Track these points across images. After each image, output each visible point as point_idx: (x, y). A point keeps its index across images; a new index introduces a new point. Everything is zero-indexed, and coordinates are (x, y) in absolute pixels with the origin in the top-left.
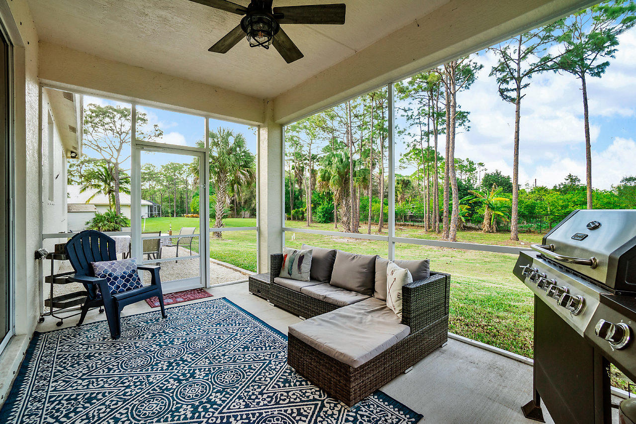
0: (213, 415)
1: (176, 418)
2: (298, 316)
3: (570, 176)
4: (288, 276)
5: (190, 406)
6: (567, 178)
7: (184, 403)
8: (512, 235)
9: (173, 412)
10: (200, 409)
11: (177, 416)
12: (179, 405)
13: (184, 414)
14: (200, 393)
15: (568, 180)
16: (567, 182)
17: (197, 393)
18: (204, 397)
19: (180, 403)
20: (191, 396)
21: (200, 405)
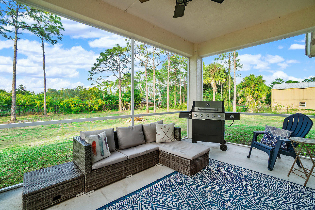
0: (237, 193)
1: (250, 204)
2: (126, 177)
3: (21, 85)
4: (102, 157)
5: (240, 202)
6: (20, 86)
7: (240, 206)
8: (12, 117)
9: (248, 207)
10: (238, 198)
11: (249, 205)
12: (243, 207)
13: (245, 202)
14: (228, 202)
15: (20, 87)
16: (20, 88)
17: (230, 203)
18: (231, 200)
19: (242, 207)
20: (233, 205)
21: (236, 199)
